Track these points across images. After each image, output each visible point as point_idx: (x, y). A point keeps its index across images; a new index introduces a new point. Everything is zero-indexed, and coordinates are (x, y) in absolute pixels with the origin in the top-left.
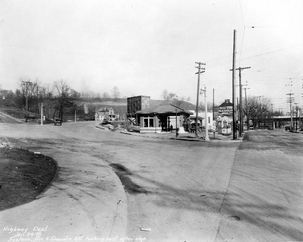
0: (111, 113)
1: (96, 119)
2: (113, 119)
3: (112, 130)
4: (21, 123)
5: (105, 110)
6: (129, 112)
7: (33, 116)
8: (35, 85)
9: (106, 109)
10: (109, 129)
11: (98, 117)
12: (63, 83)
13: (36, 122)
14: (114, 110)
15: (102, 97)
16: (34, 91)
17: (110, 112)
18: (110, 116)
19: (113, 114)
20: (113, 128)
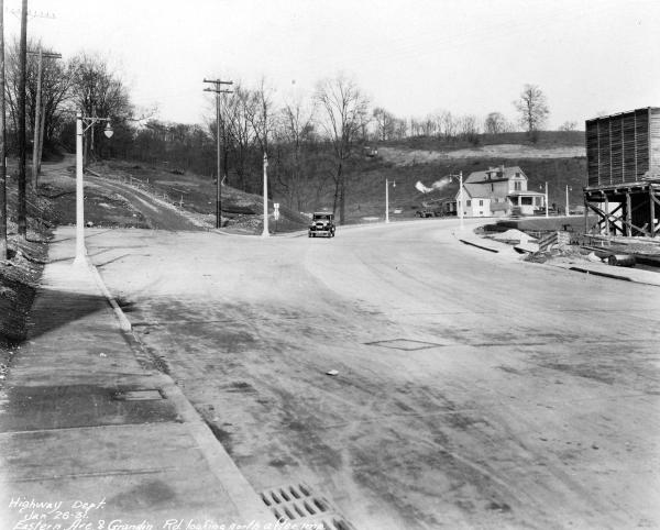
0: (517, 186)
1: (460, 210)
2: (528, 210)
3: (533, 257)
4: (201, 229)
5: (494, 176)
6: (593, 181)
7: (245, 204)
8: (255, 99)
9: (499, 174)
10: (520, 251)
11: (469, 203)
12: (345, 86)
13: (249, 226)
14: (528, 174)
15: (482, 132)
16: (256, 118)
17: (511, 183)
18: (514, 199)
19: (524, 191)
20: (535, 248)
